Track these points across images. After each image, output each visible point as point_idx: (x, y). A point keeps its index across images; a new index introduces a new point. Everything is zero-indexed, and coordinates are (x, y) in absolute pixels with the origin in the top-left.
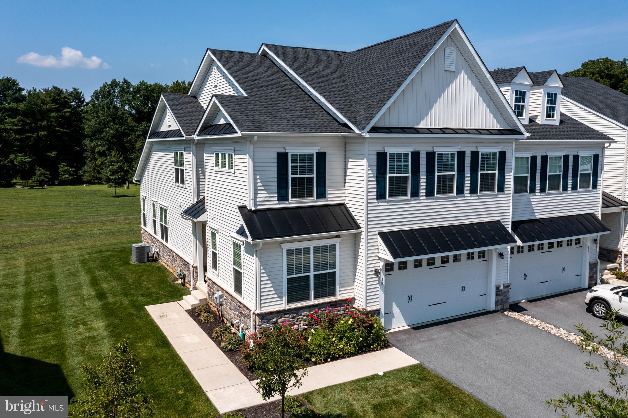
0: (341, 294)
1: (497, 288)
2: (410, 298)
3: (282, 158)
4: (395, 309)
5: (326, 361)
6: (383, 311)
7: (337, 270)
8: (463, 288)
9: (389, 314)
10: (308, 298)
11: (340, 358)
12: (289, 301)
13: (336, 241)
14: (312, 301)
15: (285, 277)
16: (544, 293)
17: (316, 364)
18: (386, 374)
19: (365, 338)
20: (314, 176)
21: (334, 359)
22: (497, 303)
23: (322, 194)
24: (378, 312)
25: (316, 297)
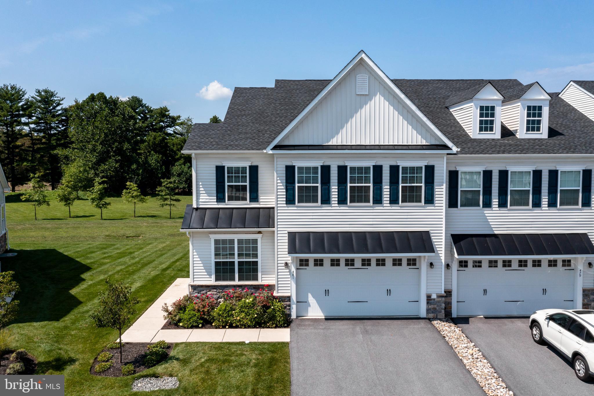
0: (263, 280)
1: (429, 297)
2: (327, 292)
3: (220, 170)
4: (311, 299)
6: (294, 298)
7: (259, 260)
8: (389, 292)
9: (302, 302)
11: (237, 327)
12: (217, 280)
13: (258, 237)
14: (237, 282)
15: (213, 260)
16: (515, 314)
17: (217, 327)
18: (250, 343)
20: (248, 184)
21: (231, 326)
22: (428, 311)
23: (255, 198)
24: (289, 298)
25: (240, 280)
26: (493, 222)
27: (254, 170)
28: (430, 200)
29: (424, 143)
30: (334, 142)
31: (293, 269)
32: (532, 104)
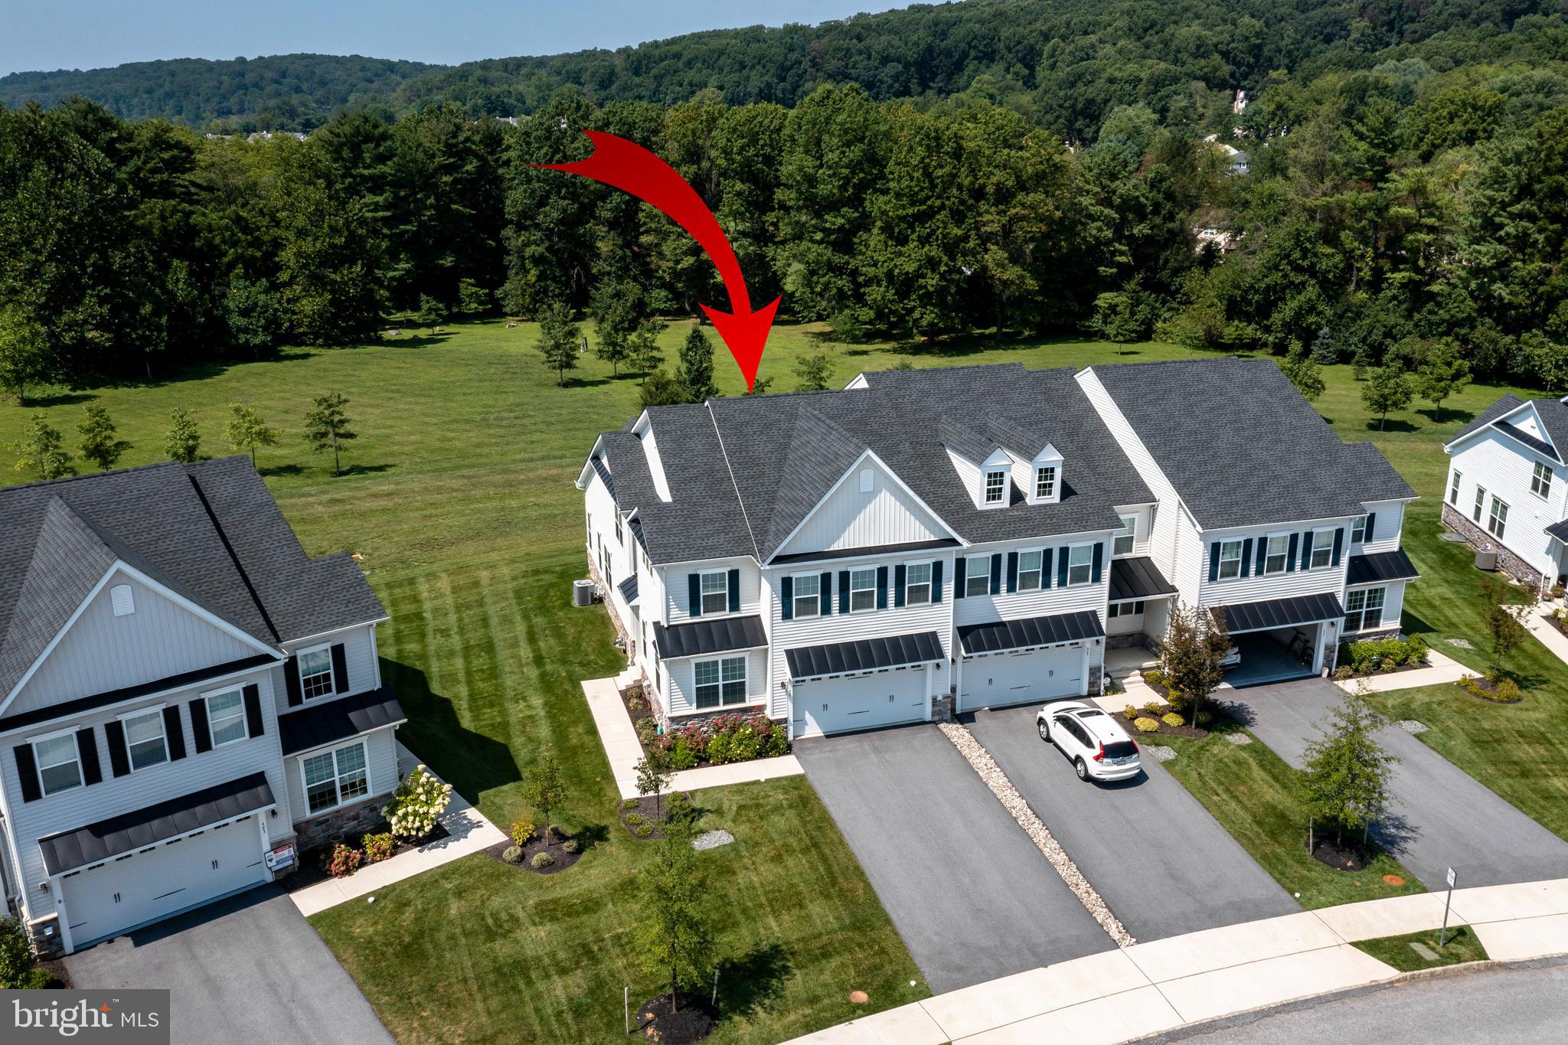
0: (750, 701)
1: (934, 700)
2: (825, 707)
3: (694, 580)
4: (808, 717)
5: (723, 763)
6: (791, 719)
7: (747, 680)
8: (892, 698)
9: (799, 721)
10: (717, 704)
11: (737, 761)
12: (698, 707)
13: (746, 655)
14: (721, 707)
15: (694, 686)
16: (1021, 700)
17: (714, 765)
18: (767, 781)
19: (763, 746)
20: (727, 592)
21: (731, 761)
22: (934, 713)
23: (735, 606)
24: (785, 720)
25: (725, 703)
26: (1000, 609)
27: (734, 575)
28: (937, 598)
29: (933, 538)
30: (835, 547)
31: (790, 688)
32: (1044, 467)
